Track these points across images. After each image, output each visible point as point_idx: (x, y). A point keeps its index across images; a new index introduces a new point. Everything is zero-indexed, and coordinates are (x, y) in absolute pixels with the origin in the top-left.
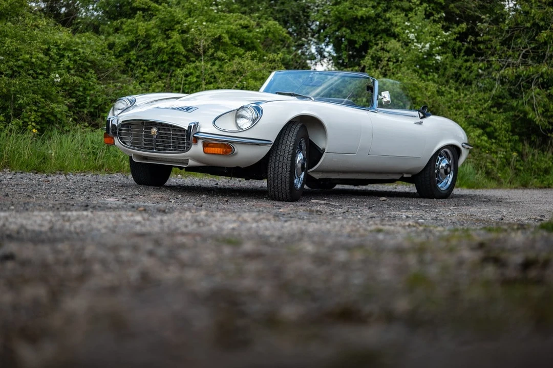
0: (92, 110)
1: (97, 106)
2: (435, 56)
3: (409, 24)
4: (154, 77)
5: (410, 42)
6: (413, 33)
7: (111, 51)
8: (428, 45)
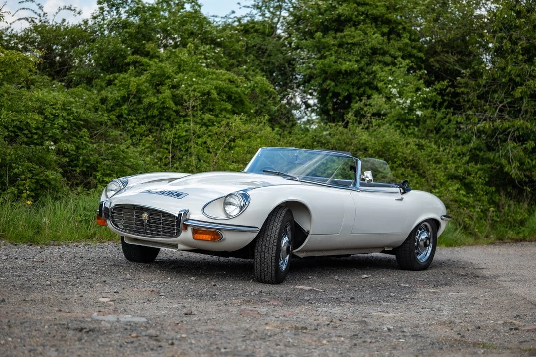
0: (85, 169)
1: (89, 165)
2: (416, 111)
3: (391, 79)
4: (145, 131)
5: (392, 97)
6: (395, 88)
7: (103, 106)
8: (409, 101)
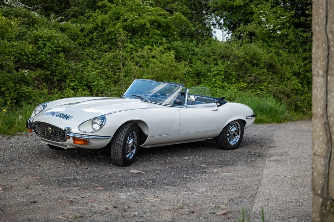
0: (59, 78)
2: (277, 31)
3: (262, 12)
5: (262, 23)
6: (264, 17)
8: (272, 26)
